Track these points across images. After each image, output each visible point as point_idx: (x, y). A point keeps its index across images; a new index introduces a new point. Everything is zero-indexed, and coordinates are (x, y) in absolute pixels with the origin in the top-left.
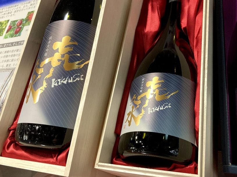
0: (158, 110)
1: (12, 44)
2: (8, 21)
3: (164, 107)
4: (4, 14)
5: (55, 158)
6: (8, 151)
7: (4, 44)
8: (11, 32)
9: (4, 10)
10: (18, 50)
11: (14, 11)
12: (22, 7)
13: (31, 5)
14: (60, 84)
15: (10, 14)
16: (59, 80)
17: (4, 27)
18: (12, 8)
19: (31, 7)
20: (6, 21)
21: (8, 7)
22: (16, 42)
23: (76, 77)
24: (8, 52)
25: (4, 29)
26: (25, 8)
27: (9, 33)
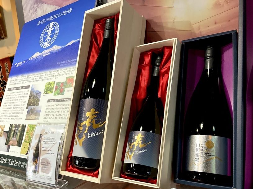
0: (140, 152)
1: (60, 100)
2: (55, 82)
3: (143, 151)
4: (51, 76)
5: (93, 174)
6: (69, 169)
7: (55, 99)
8: (58, 91)
9: (50, 73)
10: (64, 105)
11: (57, 75)
12: (62, 72)
13: (68, 71)
14: (91, 136)
15: (55, 77)
16: (91, 134)
17: (52, 87)
18: (56, 72)
19: (68, 73)
20: (53, 82)
21: (52, 71)
22: (62, 99)
23: (100, 131)
24: (58, 105)
25: (53, 88)
26: (64, 73)
27: (56, 91)
